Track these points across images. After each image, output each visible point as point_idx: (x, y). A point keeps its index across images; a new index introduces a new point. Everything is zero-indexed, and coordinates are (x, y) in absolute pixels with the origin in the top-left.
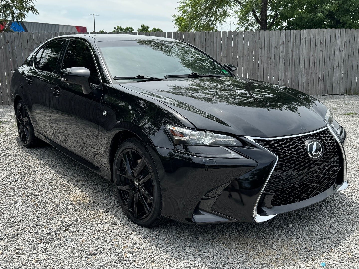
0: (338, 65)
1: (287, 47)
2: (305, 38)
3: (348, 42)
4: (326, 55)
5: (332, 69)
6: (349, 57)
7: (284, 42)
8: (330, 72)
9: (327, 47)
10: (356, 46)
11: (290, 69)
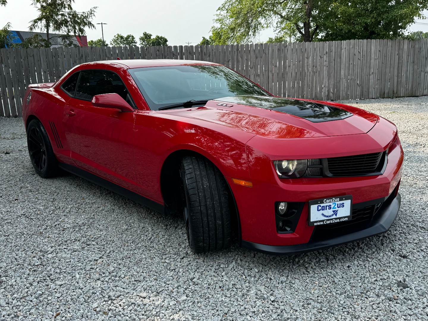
0: (373, 72)
1: (330, 56)
2: (345, 48)
3: (382, 51)
4: (363, 63)
5: (369, 76)
6: (383, 64)
7: (327, 52)
8: (367, 79)
9: (364, 56)
10: (389, 55)
11: (333, 77)
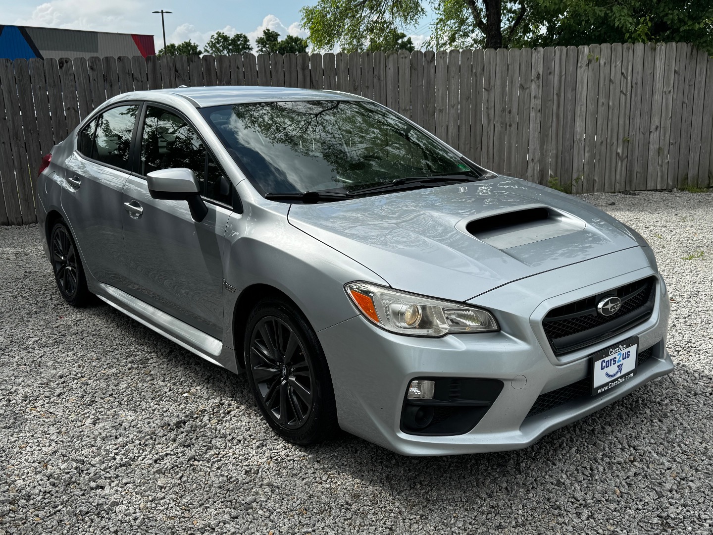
0: (659, 125)
1: (546, 85)
2: (588, 65)
3: (682, 73)
4: (633, 103)
5: (647, 134)
6: (685, 105)
7: (539, 74)
8: (642, 141)
9: (636, 84)
10: (700, 82)
11: (554, 136)
